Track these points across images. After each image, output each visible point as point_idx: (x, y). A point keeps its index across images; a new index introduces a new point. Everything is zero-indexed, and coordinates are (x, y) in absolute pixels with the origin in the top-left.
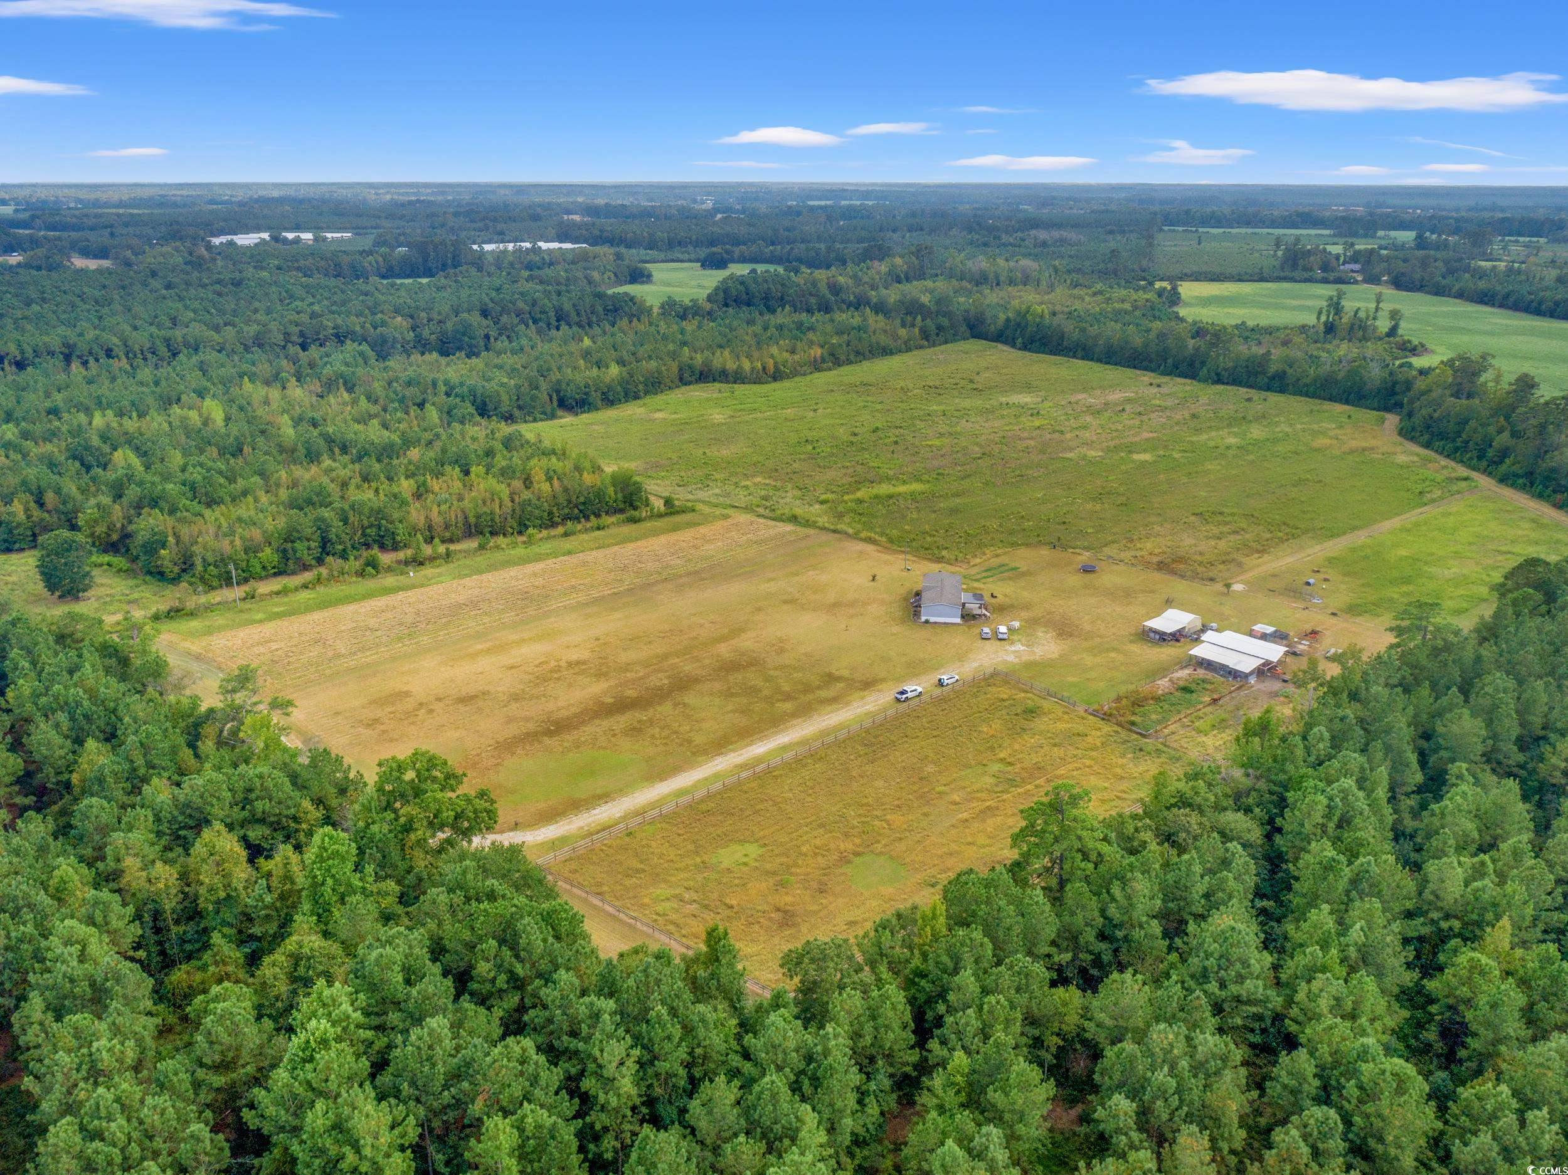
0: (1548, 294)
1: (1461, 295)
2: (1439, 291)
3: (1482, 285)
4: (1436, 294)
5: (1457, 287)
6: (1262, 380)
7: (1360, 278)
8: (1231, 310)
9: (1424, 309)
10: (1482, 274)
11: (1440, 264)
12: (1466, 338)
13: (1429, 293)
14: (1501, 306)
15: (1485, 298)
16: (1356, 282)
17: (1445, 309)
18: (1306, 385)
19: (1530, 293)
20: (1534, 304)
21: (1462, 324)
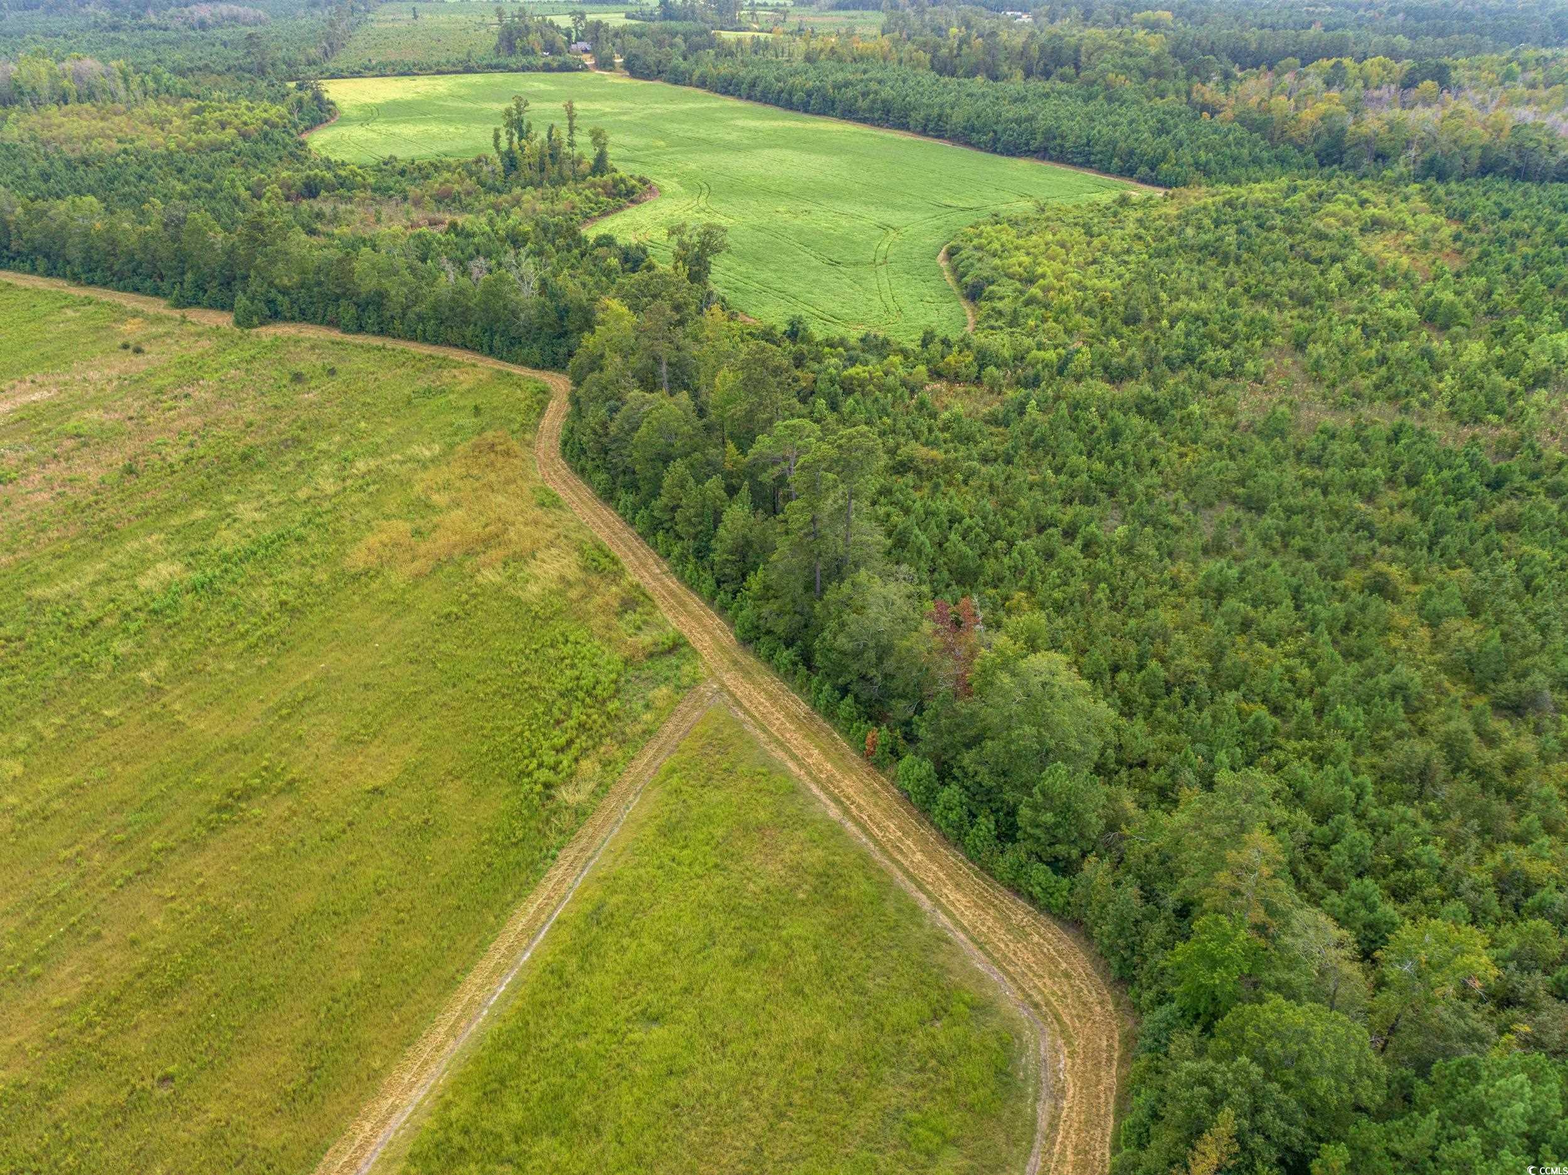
0: (798, 80)
1: (702, 84)
2: (678, 78)
3: (725, 68)
4: (676, 82)
5: (697, 73)
6: (347, 311)
7: (590, 62)
8: (396, 129)
9: (660, 108)
10: (726, 52)
11: (678, 40)
12: (707, 159)
13: (668, 81)
14: (749, 98)
15: (727, 87)
16: (585, 68)
17: (686, 106)
18: (421, 318)
19: (778, 80)
20: (784, 95)
21: (702, 133)
